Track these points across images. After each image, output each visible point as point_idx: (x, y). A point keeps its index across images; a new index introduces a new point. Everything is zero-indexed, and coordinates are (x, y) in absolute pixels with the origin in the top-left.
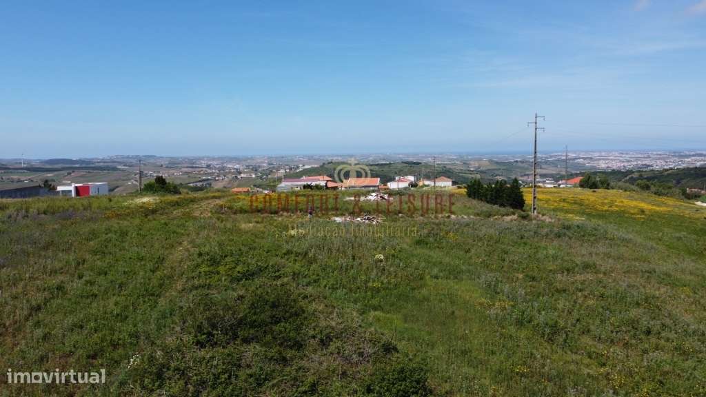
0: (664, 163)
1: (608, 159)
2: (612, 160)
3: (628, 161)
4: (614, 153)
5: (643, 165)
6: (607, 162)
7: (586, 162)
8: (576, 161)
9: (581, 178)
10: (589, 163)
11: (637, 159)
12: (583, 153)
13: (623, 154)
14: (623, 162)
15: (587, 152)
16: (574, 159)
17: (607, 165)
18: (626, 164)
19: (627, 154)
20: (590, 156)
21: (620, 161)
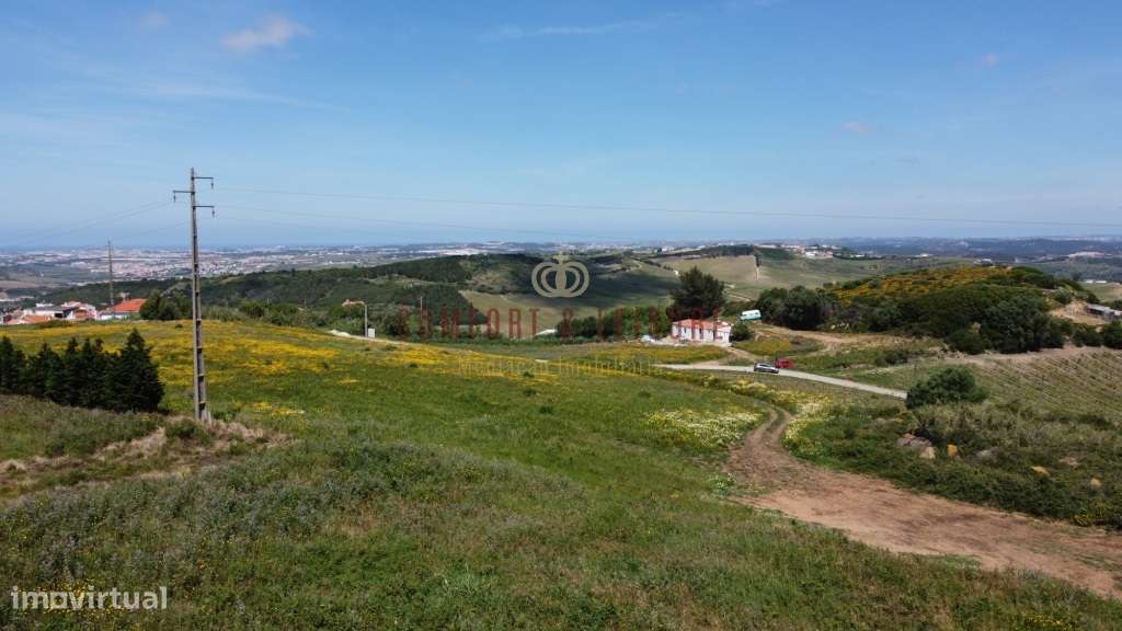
0: (212, 266)
1: (127, 261)
2: (134, 262)
3: (159, 264)
4: (134, 251)
5: (184, 269)
6: (126, 265)
7: (90, 266)
8: (73, 265)
9: (144, 301)
10: (96, 268)
11: (173, 261)
12: (83, 252)
13: (149, 252)
14: (152, 265)
15: (88, 249)
16: (70, 261)
17: (127, 271)
18: (157, 269)
19: (155, 253)
20: (96, 256)
21: (147, 264)
